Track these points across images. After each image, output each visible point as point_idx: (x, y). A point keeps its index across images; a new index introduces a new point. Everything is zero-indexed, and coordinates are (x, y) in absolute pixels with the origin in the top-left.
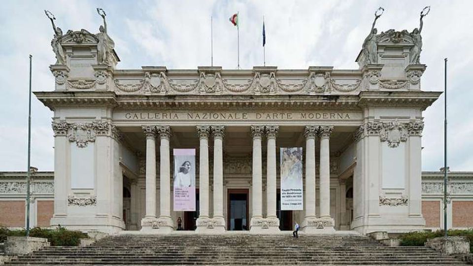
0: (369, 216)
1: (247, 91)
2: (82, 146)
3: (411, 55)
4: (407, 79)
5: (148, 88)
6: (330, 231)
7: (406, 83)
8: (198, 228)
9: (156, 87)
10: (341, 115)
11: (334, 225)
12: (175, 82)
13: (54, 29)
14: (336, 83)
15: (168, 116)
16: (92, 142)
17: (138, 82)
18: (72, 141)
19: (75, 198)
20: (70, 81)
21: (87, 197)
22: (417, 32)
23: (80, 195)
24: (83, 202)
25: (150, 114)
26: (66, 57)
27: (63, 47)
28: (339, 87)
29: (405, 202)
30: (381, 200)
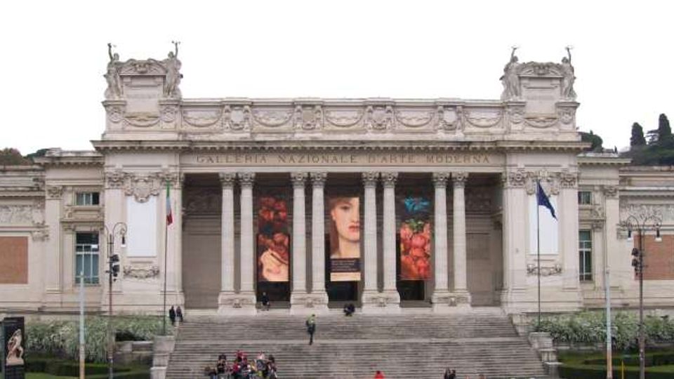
0: (513, 289)
1: (356, 126)
2: (142, 201)
3: (562, 86)
4: (557, 116)
5: (228, 125)
6: (464, 309)
7: (556, 121)
8: (292, 306)
9: (238, 123)
10: (478, 158)
11: (470, 300)
12: (261, 115)
13: (110, 54)
14: (471, 117)
15: (253, 160)
16: (154, 195)
17: (213, 114)
18: (129, 195)
19: (132, 268)
20: (127, 117)
21: (148, 267)
22: (566, 61)
23: (139, 265)
24: (142, 273)
25: (230, 157)
26: (122, 87)
27: (121, 76)
28: (474, 122)
29: (559, 271)
30: (528, 270)
